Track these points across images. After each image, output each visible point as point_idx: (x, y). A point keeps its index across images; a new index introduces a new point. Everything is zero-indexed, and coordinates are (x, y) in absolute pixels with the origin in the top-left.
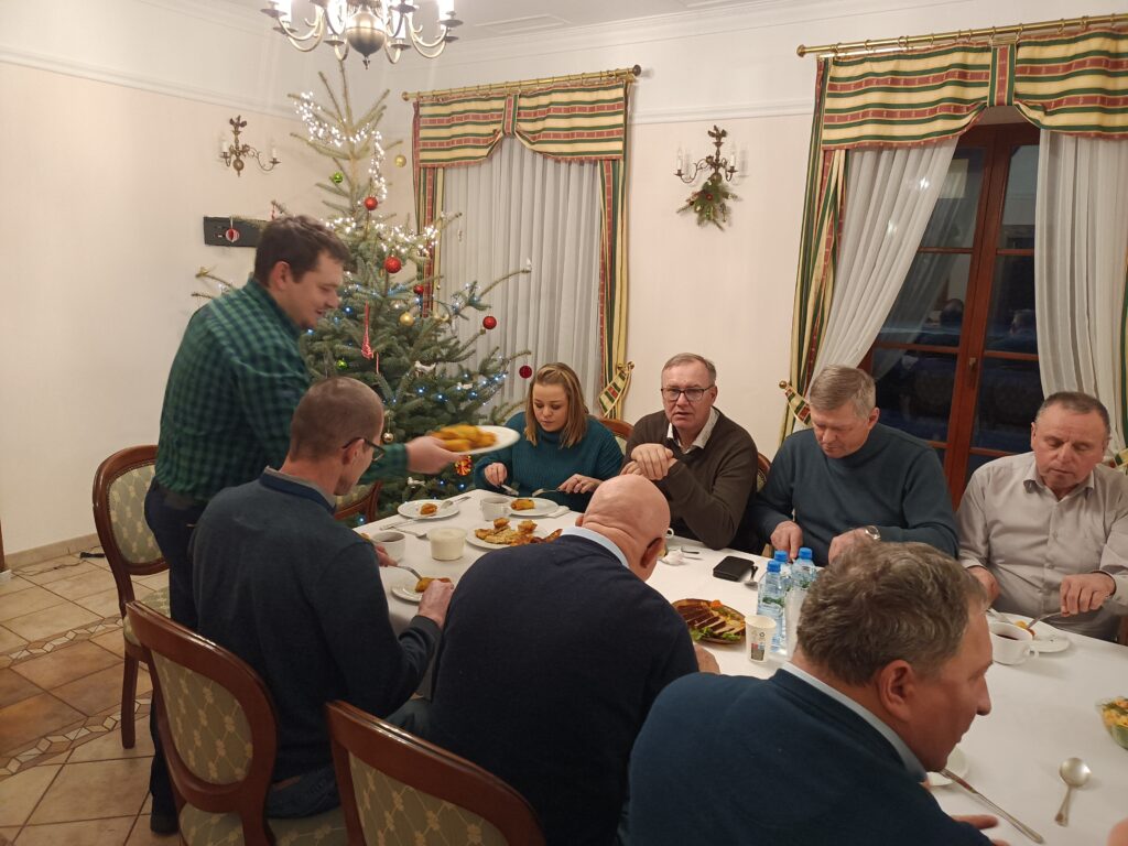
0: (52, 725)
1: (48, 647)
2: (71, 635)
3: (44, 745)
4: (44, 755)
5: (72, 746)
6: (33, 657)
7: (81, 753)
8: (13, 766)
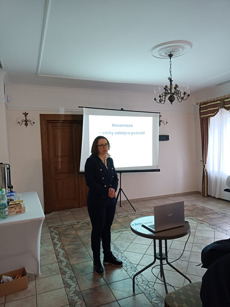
0: (120, 228)
1: (121, 217)
2: (125, 215)
3: (119, 230)
4: (119, 232)
5: (123, 231)
6: (118, 218)
7: (124, 232)
8: (114, 232)
